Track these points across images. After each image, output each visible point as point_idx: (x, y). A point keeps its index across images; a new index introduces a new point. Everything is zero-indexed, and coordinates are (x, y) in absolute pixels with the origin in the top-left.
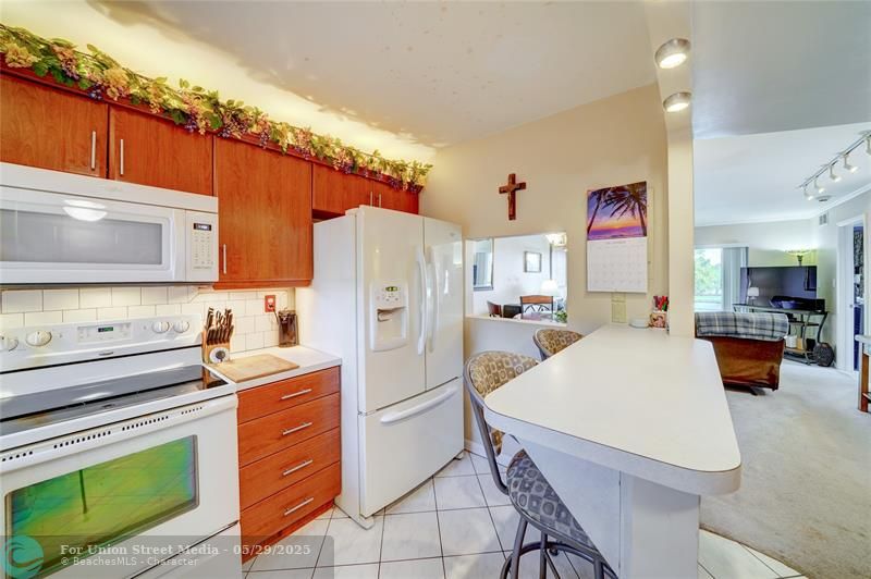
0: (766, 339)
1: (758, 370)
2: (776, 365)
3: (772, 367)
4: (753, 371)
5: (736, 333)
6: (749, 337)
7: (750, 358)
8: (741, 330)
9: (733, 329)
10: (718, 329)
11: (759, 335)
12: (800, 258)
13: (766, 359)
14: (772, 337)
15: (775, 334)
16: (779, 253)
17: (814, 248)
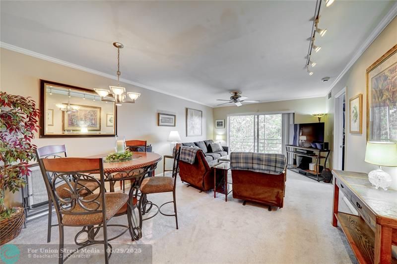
0: (272, 173)
1: (270, 194)
2: (281, 191)
3: (278, 192)
4: (266, 195)
5: (253, 168)
6: (261, 171)
7: (264, 185)
8: (256, 166)
9: (250, 165)
10: (242, 165)
11: (267, 170)
12: (319, 118)
13: (275, 186)
14: (275, 171)
15: (278, 170)
16: (309, 116)
17: (326, 113)
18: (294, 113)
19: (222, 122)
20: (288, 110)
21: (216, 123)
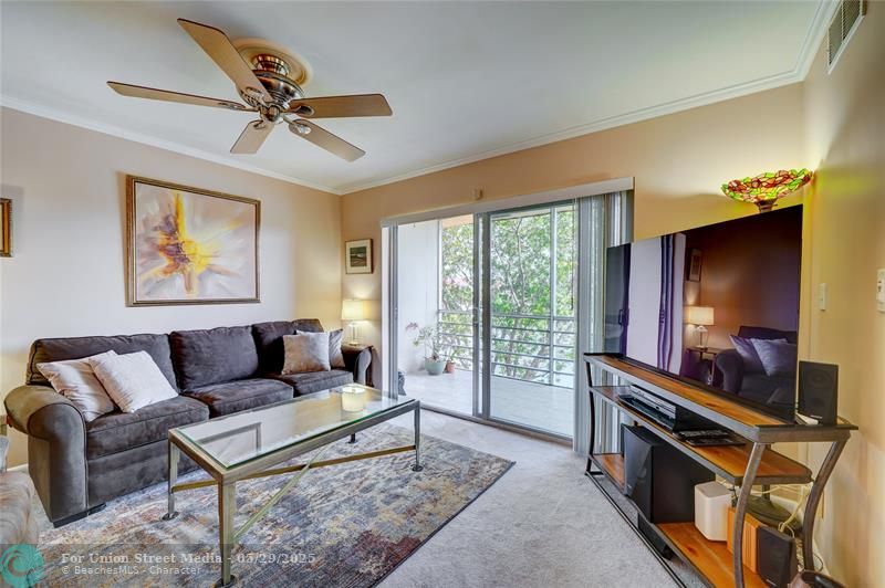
16: (707, 200)
17: (813, 166)
18: (630, 193)
19: (365, 248)
20: (603, 177)
21: (348, 252)
